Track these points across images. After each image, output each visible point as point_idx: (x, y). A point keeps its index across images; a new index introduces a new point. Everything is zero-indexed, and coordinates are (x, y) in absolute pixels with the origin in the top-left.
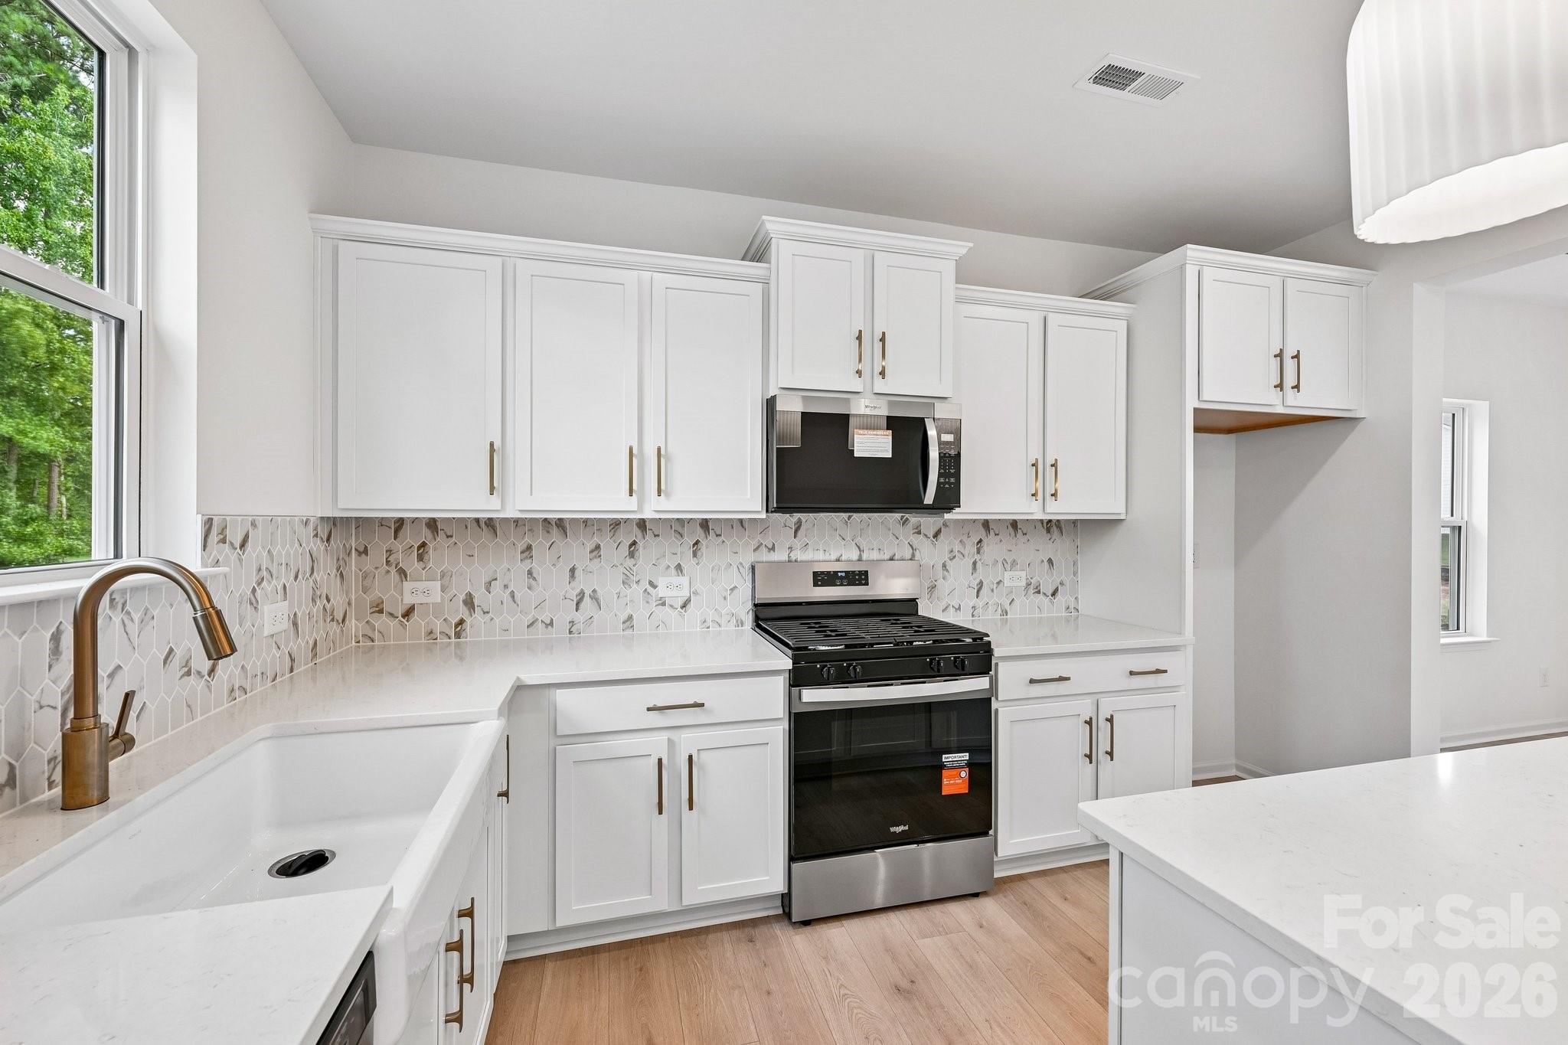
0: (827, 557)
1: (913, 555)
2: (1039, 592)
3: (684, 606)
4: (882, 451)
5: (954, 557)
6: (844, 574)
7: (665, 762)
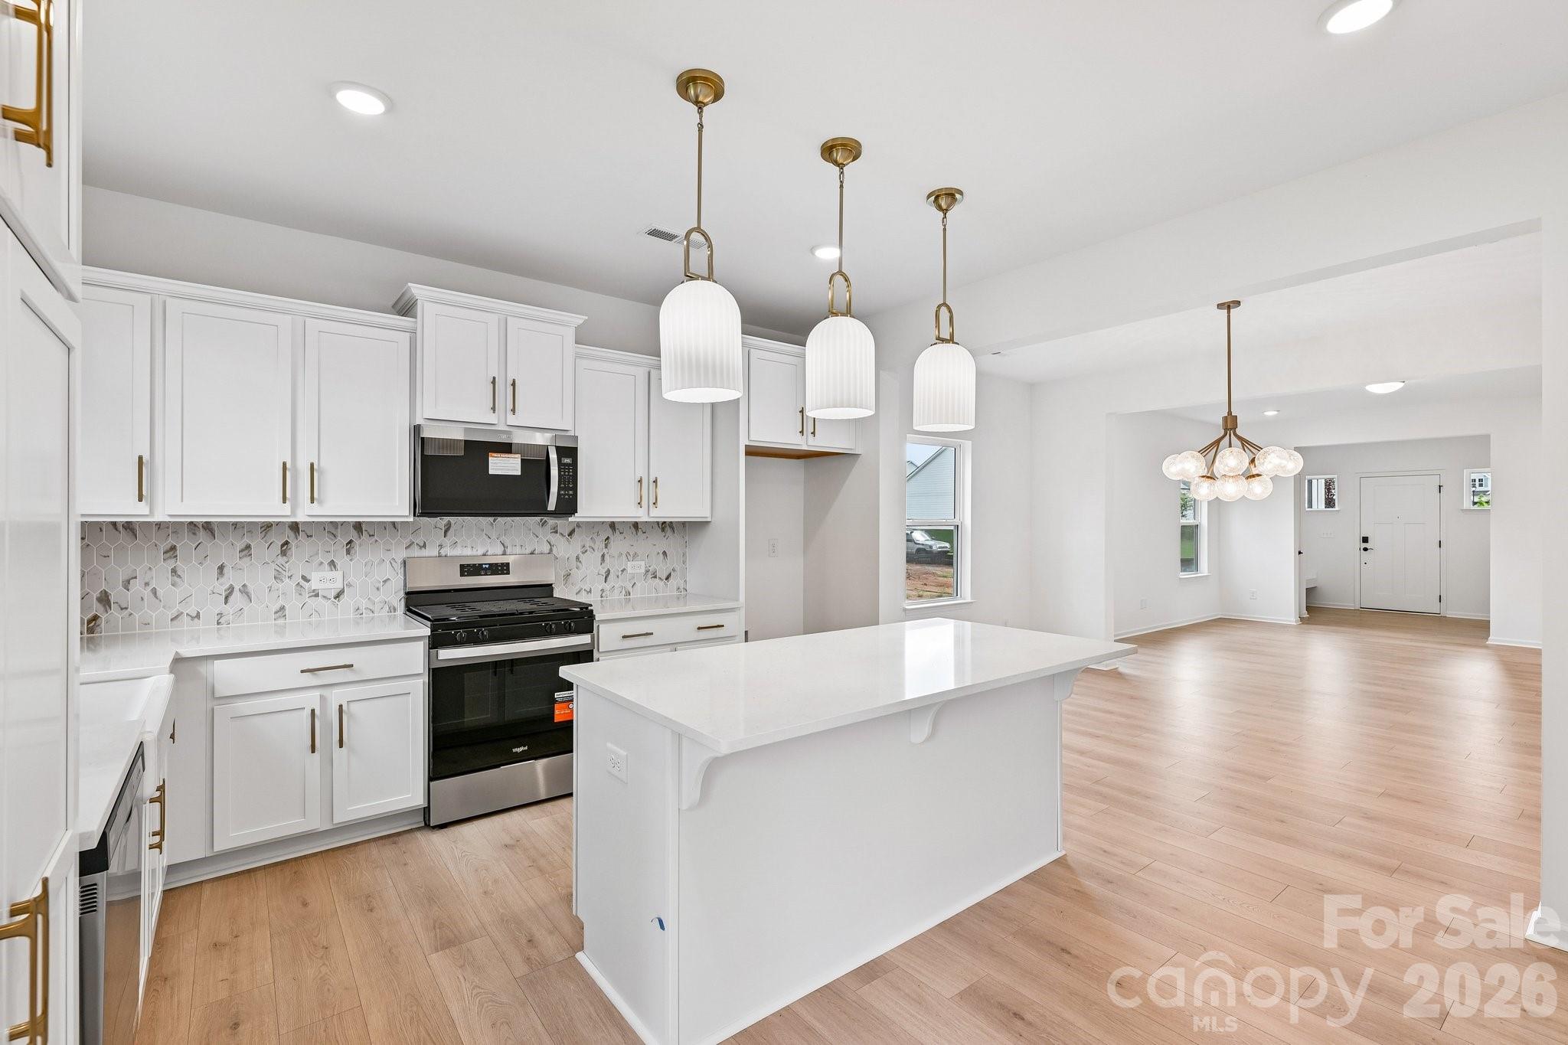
0: (475, 553)
1: (551, 550)
2: (655, 577)
3: (337, 596)
4: (513, 470)
5: (586, 551)
6: (487, 566)
7: (317, 712)
